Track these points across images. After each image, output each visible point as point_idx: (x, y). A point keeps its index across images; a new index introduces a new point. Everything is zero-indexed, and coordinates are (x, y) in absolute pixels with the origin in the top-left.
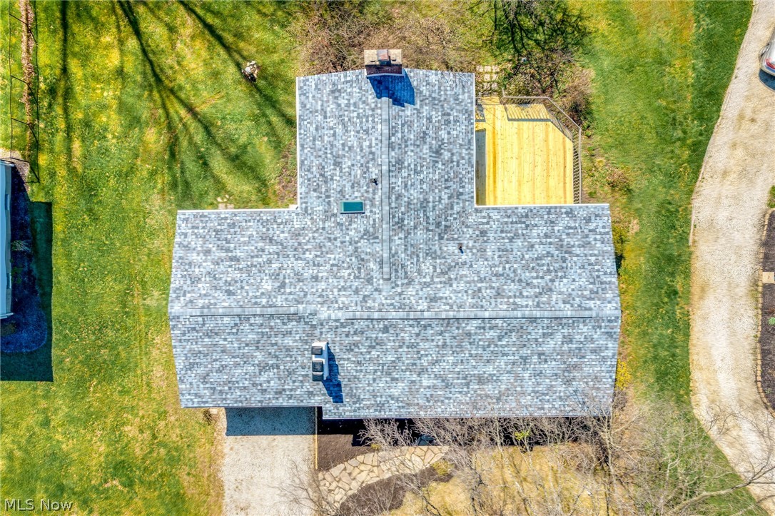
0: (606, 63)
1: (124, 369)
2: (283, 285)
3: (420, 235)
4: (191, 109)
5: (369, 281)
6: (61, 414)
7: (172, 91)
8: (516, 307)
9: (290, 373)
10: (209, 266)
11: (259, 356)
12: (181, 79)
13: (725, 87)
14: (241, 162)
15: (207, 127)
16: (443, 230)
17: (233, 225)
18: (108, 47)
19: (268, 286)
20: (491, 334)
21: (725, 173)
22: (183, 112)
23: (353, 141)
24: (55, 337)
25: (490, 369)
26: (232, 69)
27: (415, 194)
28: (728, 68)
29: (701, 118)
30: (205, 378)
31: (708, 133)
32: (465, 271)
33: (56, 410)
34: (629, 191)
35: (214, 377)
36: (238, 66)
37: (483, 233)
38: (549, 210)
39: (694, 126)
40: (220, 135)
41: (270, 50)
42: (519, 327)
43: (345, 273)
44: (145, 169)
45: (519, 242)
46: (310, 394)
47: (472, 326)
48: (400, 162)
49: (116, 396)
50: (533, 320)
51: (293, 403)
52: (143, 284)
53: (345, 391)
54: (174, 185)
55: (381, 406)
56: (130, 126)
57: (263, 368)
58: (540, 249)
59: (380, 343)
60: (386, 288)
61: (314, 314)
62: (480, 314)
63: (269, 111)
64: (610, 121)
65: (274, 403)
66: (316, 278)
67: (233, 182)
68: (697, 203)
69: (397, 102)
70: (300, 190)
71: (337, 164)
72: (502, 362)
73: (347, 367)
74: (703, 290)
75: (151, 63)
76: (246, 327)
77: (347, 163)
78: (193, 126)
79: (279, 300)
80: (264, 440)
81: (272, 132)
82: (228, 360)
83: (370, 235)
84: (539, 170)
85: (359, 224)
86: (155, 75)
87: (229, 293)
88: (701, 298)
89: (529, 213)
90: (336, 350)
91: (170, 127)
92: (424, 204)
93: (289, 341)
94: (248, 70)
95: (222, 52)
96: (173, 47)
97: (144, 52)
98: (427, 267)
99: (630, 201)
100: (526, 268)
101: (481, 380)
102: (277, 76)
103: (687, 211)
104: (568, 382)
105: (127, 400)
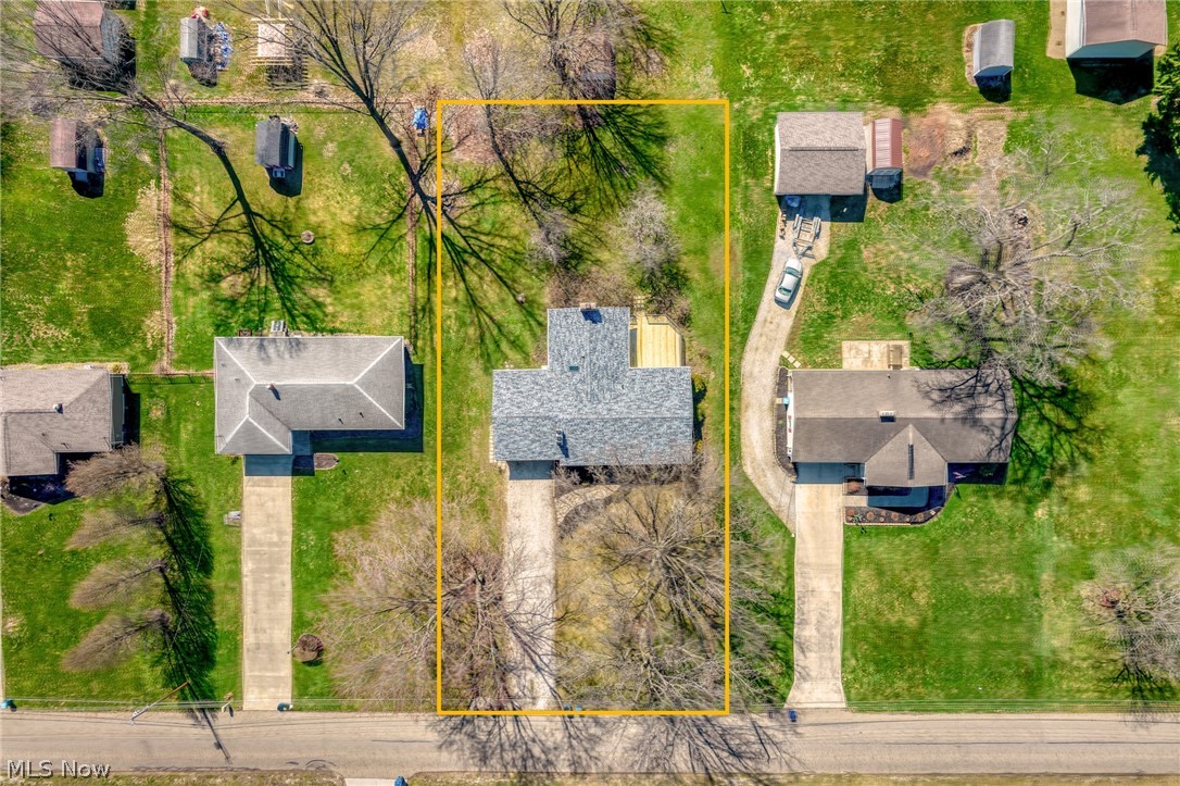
0: (698, 294)
1: (459, 447)
2: (543, 404)
3: (605, 381)
4: (491, 318)
5: (581, 402)
6: (428, 469)
7: (481, 309)
8: (646, 413)
9: (546, 444)
10: (509, 395)
11: (532, 436)
12: (486, 303)
13: (758, 306)
14: (515, 344)
15: (499, 327)
16: (615, 379)
17: (519, 377)
18: (451, 287)
19: (536, 404)
20: (635, 426)
21: (757, 349)
22: (487, 320)
23: (574, 339)
24: (425, 431)
25: (636, 442)
26: (511, 298)
27: (601, 363)
28: (759, 296)
29: (746, 321)
30: (506, 447)
31: (749, 329)
32: (624, 397)
33: (426, 467)
34: (709, 358)
35: (511, 446)
36: (514, 296)
37: (633, 380)
38: (663, 370)
39: (742, 325)
40: (505, 331)
41: (530, 288)
42: (648, 423)
43: (570, 398)
44: (468, 347)
45: (649, 384)
46: (555, 454)
47: (626, 422)
48: (595, 349)
49: (455, 461)
50: (653, 419)
51: (546, 458)
52: (468, 405)
53: (570, 452)
54: (482, 355)
55: (586, 460)
56: (461, 327)
57: (533, 441)
58: (658, 388)
59: (586, 429)
60: (589, 405)
61: (556, 416)
62: (630, 416)
63: (530, 319)
64: (700, 323)
65: (538, 459)
66: (558, 401)
67: (511, 354)
68: (744, 363)
69: (594, 322)
70: (549, 360)
71: (566, 349)
72: (641, 438)
73: (571, 441)
74: (747, 407)
75: (471, 295)
76: (526, 423)
77: (571, 349)
78: (492, 326)
79: (541, 410)
80: (528, 482)
81: (531, 330)
82: (518, 438)
83: (582, 381)
84: (662, 349)
85: (577, 376)
86: (473, 301)
87: (519, 407)
88: (746, 411)
89: (654, 371)
90: (566, 433)
91: (480, 327)
92: (606, 368)
93: (545, 429)
94: (520, 298)
95: (505, 288)
96: (482, 287)
97: (467, 289)
98: (607, 395)
99: (710, 363)
100: (651, 396)
101: (632, 447)
102: (533, 301)
103: (739, 368)
104: (671, 448)
105: (460, 463)
